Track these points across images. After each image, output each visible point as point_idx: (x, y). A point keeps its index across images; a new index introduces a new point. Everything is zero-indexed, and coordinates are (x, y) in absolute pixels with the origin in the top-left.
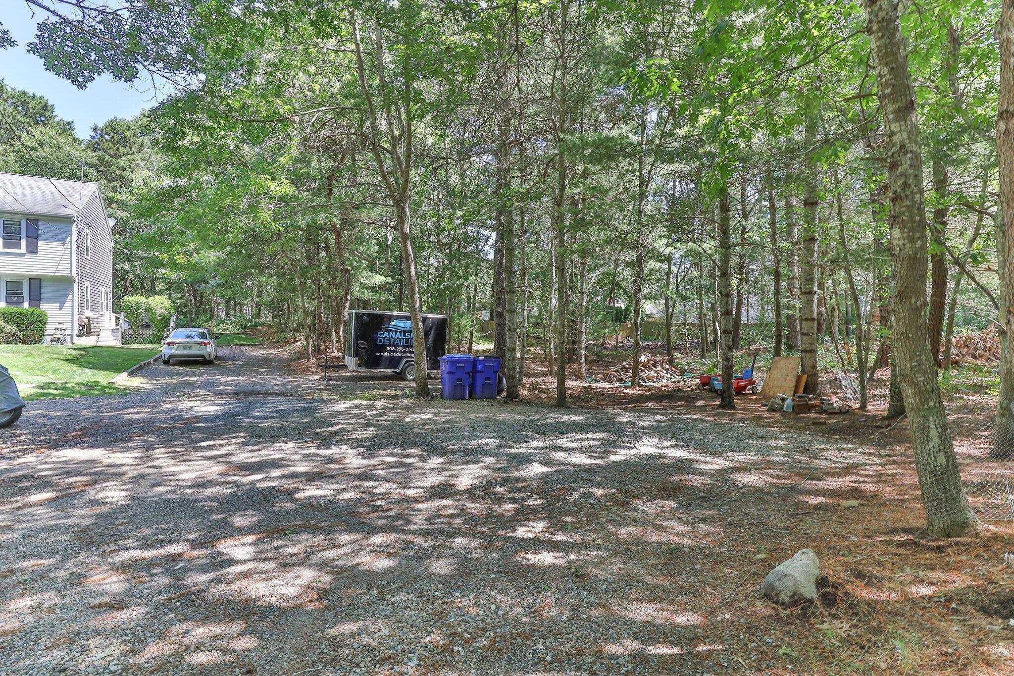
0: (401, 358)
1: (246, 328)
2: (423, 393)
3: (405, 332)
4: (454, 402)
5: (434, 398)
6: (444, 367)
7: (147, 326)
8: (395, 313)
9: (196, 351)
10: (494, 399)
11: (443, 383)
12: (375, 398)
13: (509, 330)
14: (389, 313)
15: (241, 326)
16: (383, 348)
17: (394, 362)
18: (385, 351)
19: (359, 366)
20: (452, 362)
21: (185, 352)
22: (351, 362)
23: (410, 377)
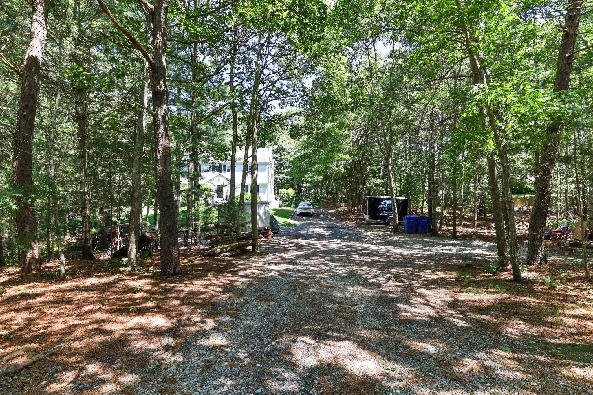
0: (387, 216)
1: (318, 200)
2: (396, 231)
3: (389, 205)
4: (409, 235)
5: (401, 233)
6: (405, 221)
7: (286, 200)
8: (385, 197)
9: (308, 211)
10: (426, 234)
11: (404, 227)
12: (377, 231)
13: (433, 206)
14: (382, 197)
15: (315, 199)
16: (380, 212)
17: (384, 217)
18: (381, 213)
19: (370, 219)
20: (408, 219)
21: (304, 211)
22: (367, 217)
23: (391, 224)
